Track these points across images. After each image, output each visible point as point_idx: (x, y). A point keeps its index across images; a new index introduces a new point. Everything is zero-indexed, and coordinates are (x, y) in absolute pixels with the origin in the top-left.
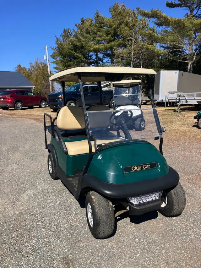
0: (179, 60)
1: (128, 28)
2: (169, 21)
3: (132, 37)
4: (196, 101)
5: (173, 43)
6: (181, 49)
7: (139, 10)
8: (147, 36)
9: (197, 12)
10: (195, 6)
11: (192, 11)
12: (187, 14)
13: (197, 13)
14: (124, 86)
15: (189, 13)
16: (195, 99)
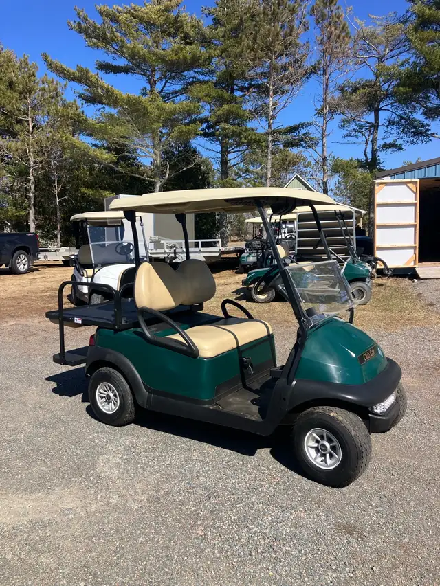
0: (137, 175)
1: (15, 95)
2: (116, 97)
3: (27, 115)
4: (202, 255)
5: (122, 141)
6: (130, 153)
7: (49, 60)
8: (71, 118)
9: (163, 88)
10: (158, 75)
11: (153, 84)
12: (145, 88)
13: (162, 91)
14: (109, 224)
15: (148, 87)
16: (200, 252)
